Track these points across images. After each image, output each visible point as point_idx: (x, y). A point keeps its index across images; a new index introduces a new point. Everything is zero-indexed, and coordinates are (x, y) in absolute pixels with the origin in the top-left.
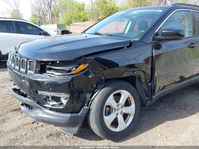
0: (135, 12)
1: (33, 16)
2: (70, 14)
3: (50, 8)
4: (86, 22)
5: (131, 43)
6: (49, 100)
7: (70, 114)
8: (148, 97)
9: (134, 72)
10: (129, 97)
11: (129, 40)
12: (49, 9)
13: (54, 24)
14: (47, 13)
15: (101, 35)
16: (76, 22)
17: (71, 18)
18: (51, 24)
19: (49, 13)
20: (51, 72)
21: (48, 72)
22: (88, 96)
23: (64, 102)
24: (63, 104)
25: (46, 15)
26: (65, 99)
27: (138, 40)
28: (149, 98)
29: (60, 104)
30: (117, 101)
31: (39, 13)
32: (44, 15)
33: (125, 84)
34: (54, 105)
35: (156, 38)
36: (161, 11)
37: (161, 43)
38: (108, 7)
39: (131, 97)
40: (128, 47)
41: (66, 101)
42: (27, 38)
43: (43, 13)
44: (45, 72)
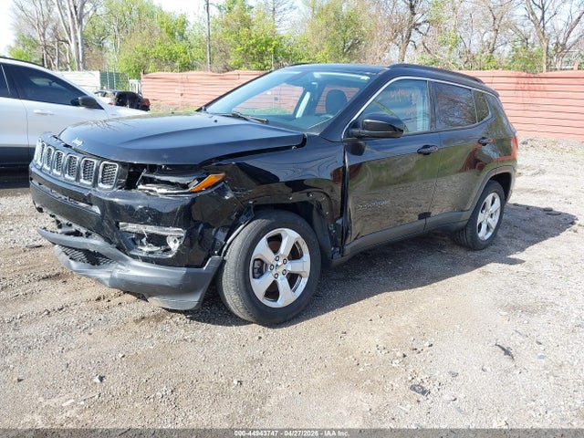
0: (317, 75)
1: (21, 42)
2: (143, 44)
3: (80, 22)
4: (191, 72)
5: (305, 140)
6: (141, 242)
7: (186, 269)
8: (336, 246)
9: (308, 196)
10: (297, 242)
11: (301, 133)
12: (76, 25)
13: (92, 72)
14: (69, 35)
15: (245, 119)
16: (161, 69)
17: (145, 56)
18: (79, 69)
19: (76, 38)
20: (149, 187)
21: (141, 187)
22: (221, 236)
23: (174, 246)
24: (170, 249)
25: (67, 42)
26: (175, 241)
27: (318, 134)
28: (338, 250)
29: (164, 251)
30: (275, 249)
31: (43, 35)
32: (59, 40)
33: (290, 216)
34: (151, 253)
35: (352, 133)
36: (366, 78)
37: (361, 142)
38: (253, 36)
39: (302, 241)
40: (298, 146)
41: (177, 245)
42: (39, 111)
43: (56, 36)
44: (135, 188)
